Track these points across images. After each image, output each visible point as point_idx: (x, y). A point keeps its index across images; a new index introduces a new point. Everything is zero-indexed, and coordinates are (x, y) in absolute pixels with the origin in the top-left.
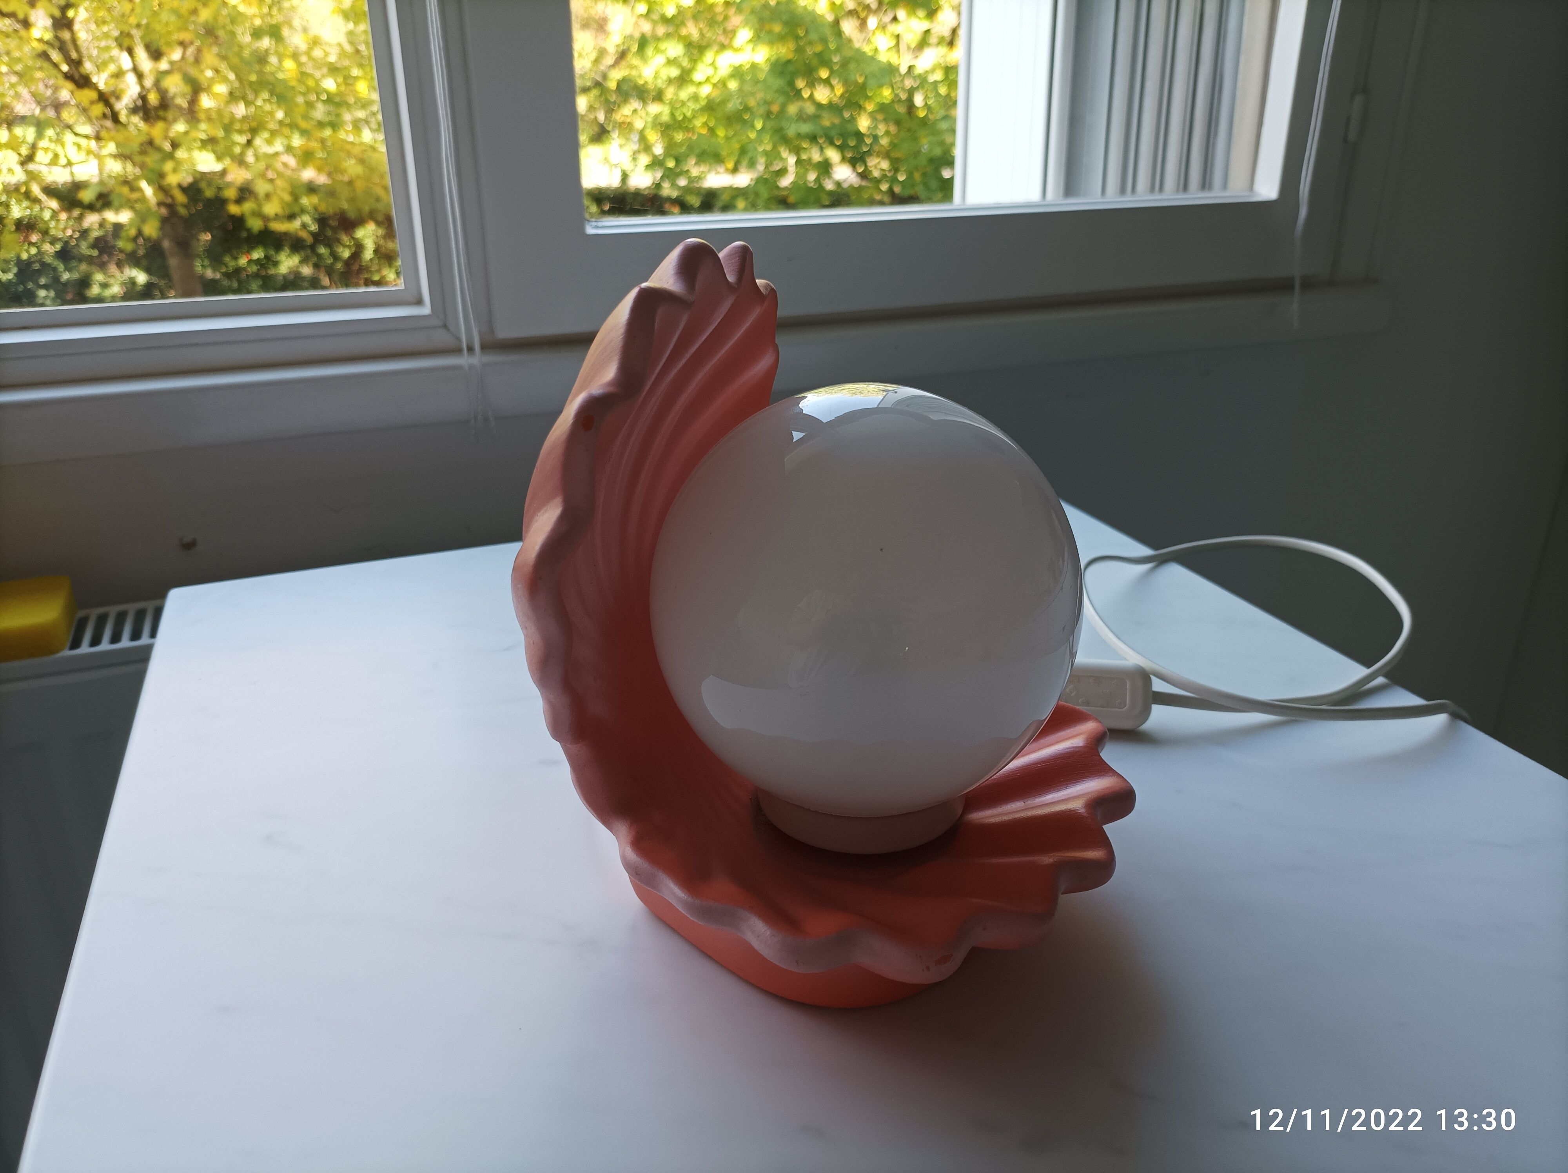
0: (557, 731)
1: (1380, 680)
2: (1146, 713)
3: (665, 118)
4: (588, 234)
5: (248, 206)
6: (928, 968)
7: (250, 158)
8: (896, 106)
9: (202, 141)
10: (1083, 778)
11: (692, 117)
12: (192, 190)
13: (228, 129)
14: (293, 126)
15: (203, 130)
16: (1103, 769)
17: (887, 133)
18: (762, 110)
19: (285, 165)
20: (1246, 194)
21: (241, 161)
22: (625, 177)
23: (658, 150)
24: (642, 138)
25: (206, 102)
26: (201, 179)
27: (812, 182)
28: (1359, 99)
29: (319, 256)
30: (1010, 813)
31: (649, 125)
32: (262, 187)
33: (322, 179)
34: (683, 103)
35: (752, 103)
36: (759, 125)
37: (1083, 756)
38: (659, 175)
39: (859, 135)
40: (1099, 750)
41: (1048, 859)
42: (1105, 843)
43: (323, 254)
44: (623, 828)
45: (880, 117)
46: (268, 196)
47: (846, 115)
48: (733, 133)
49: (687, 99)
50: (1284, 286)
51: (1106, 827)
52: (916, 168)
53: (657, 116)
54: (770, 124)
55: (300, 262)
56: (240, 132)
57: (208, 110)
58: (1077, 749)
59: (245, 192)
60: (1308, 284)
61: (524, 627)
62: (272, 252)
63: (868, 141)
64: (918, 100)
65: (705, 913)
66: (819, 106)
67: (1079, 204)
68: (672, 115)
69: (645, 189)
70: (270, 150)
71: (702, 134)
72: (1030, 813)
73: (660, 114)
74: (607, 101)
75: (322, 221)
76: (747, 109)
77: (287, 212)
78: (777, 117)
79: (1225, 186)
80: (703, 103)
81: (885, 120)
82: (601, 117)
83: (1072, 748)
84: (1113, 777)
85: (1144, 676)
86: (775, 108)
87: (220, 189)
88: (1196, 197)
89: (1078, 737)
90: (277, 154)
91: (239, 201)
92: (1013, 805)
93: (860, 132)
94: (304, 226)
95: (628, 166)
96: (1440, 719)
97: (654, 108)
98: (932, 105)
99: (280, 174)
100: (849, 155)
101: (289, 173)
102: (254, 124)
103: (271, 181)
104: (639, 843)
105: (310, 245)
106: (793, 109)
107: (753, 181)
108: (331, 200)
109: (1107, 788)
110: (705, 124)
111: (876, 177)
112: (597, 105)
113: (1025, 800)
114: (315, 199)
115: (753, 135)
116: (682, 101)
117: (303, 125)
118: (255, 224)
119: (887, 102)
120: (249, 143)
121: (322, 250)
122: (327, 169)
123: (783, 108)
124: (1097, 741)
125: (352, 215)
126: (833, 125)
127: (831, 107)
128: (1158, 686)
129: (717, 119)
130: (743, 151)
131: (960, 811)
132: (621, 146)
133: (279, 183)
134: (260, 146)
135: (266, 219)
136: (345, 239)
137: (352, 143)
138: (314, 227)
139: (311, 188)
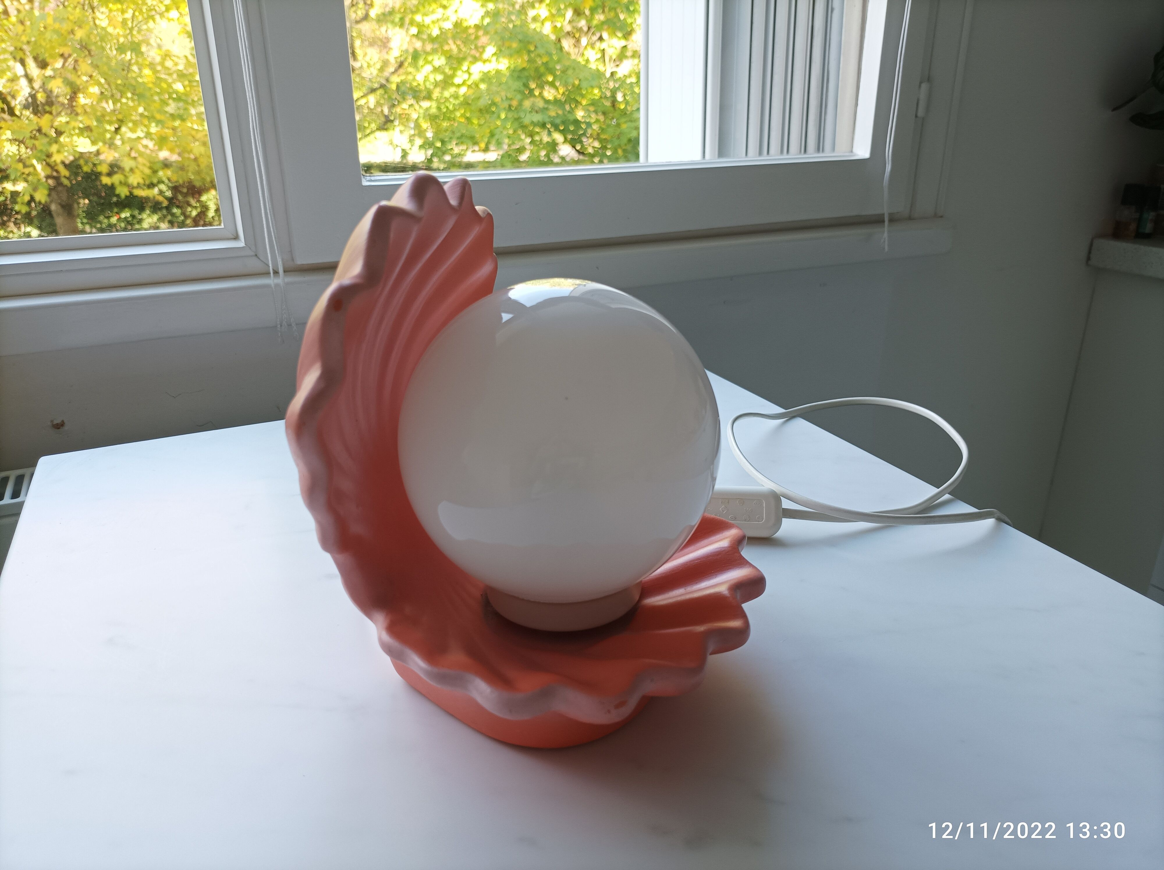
0: (326, 544)
1: (947, 496)
2: (778, 525)
3: (434, 111)
4: (363, 185)
5: (117, 178)
6: (609, 711)
7: (118, 142)
8: (604, 101)
9: (80, 128)
10: (728, 569)
11: (453, 109)
12: (73, 167)
13: (101, 119)
14: (151, 118)
15: (82, 121)
16: (742, 562)
17: (597, 121)
18: (506, 105)
19: (146, 147)
20: (847, 154)
21: (111, 145)
22: (405, 154)
23: (430, 135)
24: (417, 126)
25: (82, 100)
26: (80, 158)
27: (543, 157)
28: (924, 86)
29: (173, 215)
30: (674, 597)
31: (422, 115)
32: (127, 164)
33: (175, 158)
34: (447, 99)
35: (497, 99)
36: (503, 116)
37: (728, 554)
38: (430, 152)
39: (577, 122)
40: (740, 550)
41: (701, 628)
42: (743, 616)
43: (175, 213)
44: (381, 618)
45: (592, 109)
46: (132, 170)
47: (567, 107)
48: (484, 121)
49: (449, 97)
50: (877, 221)
51: (745, 605)
52: (620, 146)
53: (427, 109)
54: (510, 115)
55: (158, 219)
56: (110, 123)
57: (83, 106)
58: (723, 549)
59: (114, 168)
60: (893, 220)
61: (297, 465)
62: (136, 212)
63: (583, 126)
64: (619, 97)
65: (442, 678)
66: (547, 102)
67: (729, 162)
68: (439, 108)
69: (420, 163)
70: (134, 136)
71: (461, 122)
72: (688, 597)
73: (430, 107)
74: (390, 98)
75: (175, 189)
76: (494, 104)
77: (147, 182)
78: (516, 109)
79: (833, 149)
80: (462, 99)
81: (596, 112)
82: (386, 111)
83: (719, 548)
84: (749, 568)
85: (776, 497)
86: (515, 103)
87: (95, 165)
88: (812, 156)
89: (724, 540)
90: (139, 138)
91: (110, 174)
92: (677, 592)
93: (578, 120)
94: (161, 192)
95: (407, 146)
96: (990, 522)
97: (425, 104)
98: (629, 100)
99: (141, 154)
100: (569, 137)
101: (148, 152)
102: (120, 117)
103: (135, 158)
104: (392, 629)
105: (166, 207)
106: (527, 104)
107: (499, 156)
108: (180, 172)
109: (745, 576)
110: (463, 115)
111: (590, 153)
112: (382, 101)
113: (686, 588)
114: (169, 173)
115: (499, 123)
116: (445, 98)
117: (158, 116)
118: (123, 192)
119: (597, 98)
120: (117, 130)
121: (175, 210)
122: (177, 150)
123: (520, 104)
124: (739, 542)
125: (198, 184)
126: (558, 115)
127: (556, 102)
128: (786, 504)
129: (471, 111)
130: (492, 135)
131: (637, 597)
132: (401, 132)
133: (140, 160)
134: (126, 132)
135: (131, 187)
136: (193, 202)
137: (197, 130)
138: (169, 194)
139: (166, 165)
